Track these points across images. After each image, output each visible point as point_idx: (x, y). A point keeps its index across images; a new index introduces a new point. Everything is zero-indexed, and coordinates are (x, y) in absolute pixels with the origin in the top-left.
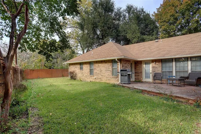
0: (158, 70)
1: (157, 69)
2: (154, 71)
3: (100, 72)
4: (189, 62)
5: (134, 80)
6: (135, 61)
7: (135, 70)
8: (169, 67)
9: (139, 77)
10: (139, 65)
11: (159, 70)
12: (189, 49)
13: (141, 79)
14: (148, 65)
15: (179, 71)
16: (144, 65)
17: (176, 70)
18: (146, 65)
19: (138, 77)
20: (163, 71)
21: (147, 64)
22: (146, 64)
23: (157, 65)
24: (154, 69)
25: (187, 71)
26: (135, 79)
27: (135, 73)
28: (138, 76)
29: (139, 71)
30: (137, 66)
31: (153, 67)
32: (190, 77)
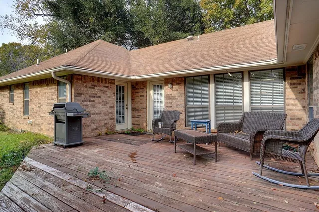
0: (178, 105)
1: (175, 100)
2: (170, 105)
3: (38, 109)
4: (244, 83)
5: (129, 127)
6: (132, 82)
7: (132, 103)
8: (203, 96)
9: (140, 120)
10: (141, 90)
11: (179, 103)
12: (247, 50)
13: (144, 125)
14: (159, 92)
15: (224, 108)
16: (151, 92)
17: (216, 103)
18: (156, 92)
19: (137, 119)
20: (188, 106)
21: (158, 89)
22: (154, 89)
23: (175, 92)
24: (169, 101)
25: (241, 108)
26: (133, 124)
27: (133, 110)
28: (138, 117)
29: (140, 107)
30: (137, 94)
31: (168, 97)
32: (245, 124)
